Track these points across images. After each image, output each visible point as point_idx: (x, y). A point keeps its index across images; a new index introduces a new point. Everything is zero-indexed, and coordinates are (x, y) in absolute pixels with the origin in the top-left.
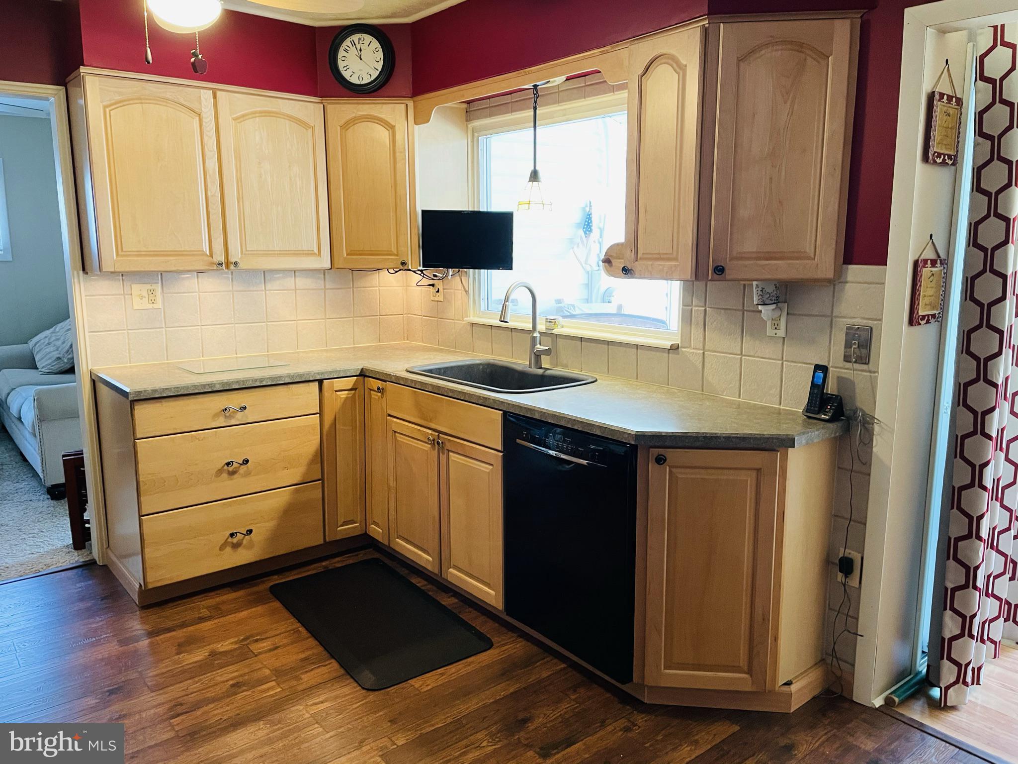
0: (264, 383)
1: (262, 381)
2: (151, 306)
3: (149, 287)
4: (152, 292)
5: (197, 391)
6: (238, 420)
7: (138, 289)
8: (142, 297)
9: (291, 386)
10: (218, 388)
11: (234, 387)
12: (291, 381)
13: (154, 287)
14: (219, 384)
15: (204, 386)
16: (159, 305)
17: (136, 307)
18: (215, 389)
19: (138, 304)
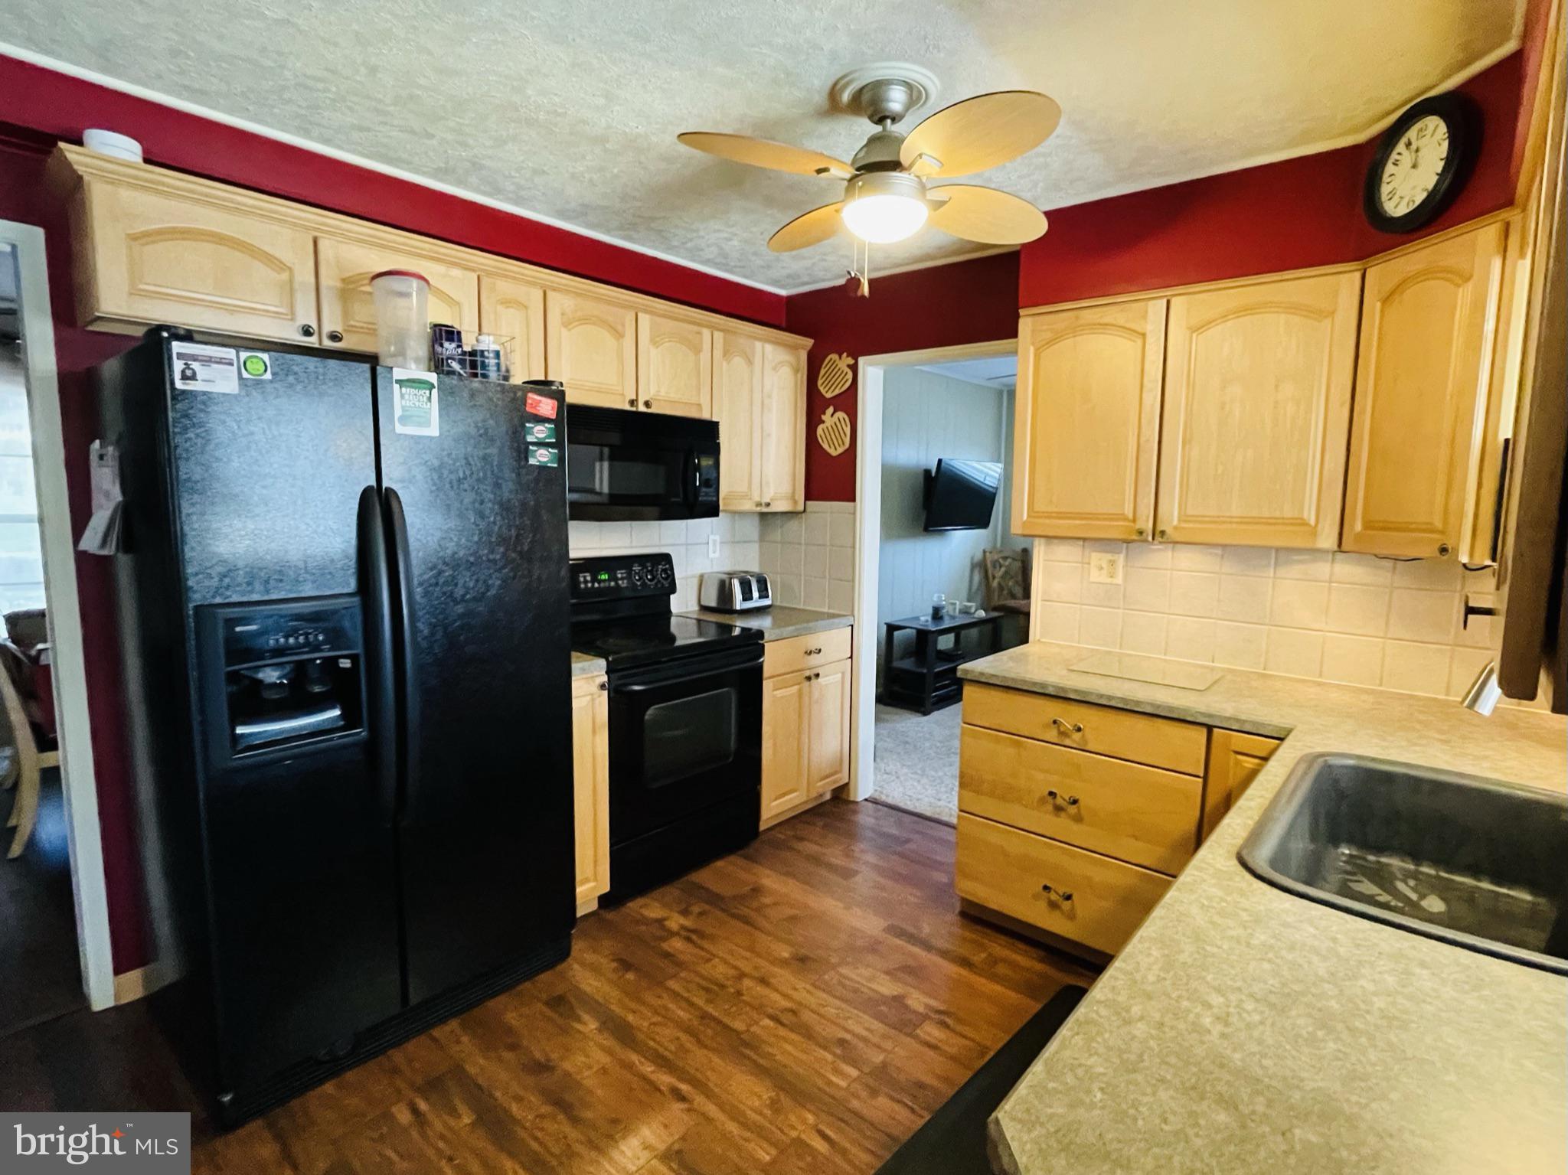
0: (1113, 703)
1: (1110, 700)
2: (1109, 580)
3: (1109, 556)
4: (1112, 563)
5: (1025, 688)
6: (1074, 741)
7: (1098, 558)
8: (1101, 568)
9: (1155, 719)
10: (1051, 691)
11: (1072, 696)
12: (1155, 712)
13: (1116, 557)
14: (1053, 686)
15: (1035, 684)
16: (1119, 579)
17: (1092, 579)
18: (1047, 692)
19: (1095, 576)
